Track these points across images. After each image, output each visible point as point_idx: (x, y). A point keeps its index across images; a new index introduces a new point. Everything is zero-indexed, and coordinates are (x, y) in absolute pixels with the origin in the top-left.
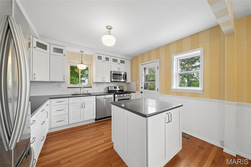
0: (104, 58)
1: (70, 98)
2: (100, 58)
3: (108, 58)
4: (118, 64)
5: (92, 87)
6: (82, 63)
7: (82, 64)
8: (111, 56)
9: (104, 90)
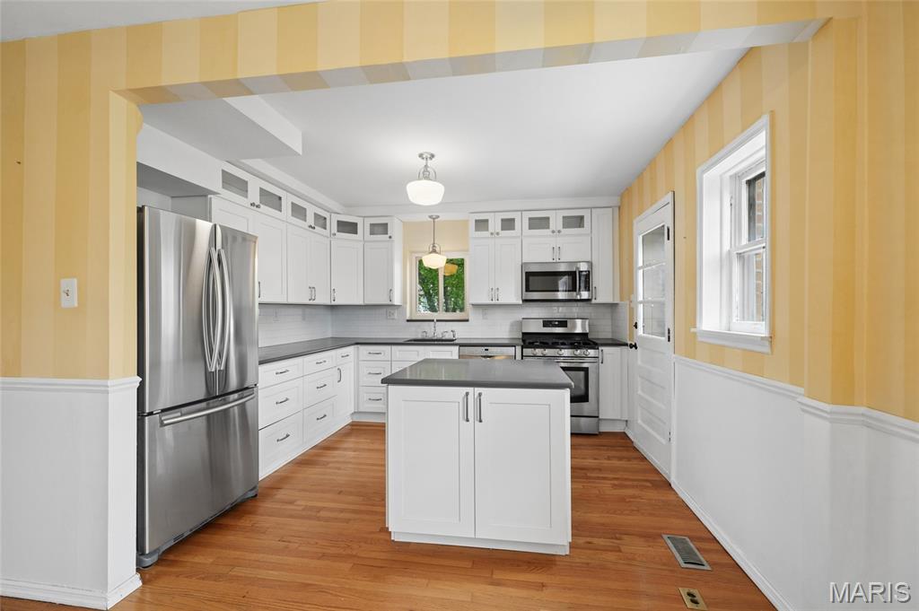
0: (494, 224)
1: (394, 348)
2: (482, 224)
3: (513, 220)
4: (553, 232)
5: (467, 321)
6: (434, 251)
7: (433, 255)
8: (522, 211)
9: (510, 331)
